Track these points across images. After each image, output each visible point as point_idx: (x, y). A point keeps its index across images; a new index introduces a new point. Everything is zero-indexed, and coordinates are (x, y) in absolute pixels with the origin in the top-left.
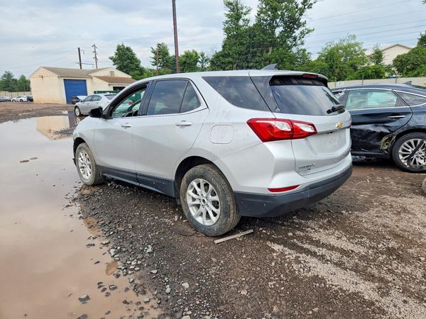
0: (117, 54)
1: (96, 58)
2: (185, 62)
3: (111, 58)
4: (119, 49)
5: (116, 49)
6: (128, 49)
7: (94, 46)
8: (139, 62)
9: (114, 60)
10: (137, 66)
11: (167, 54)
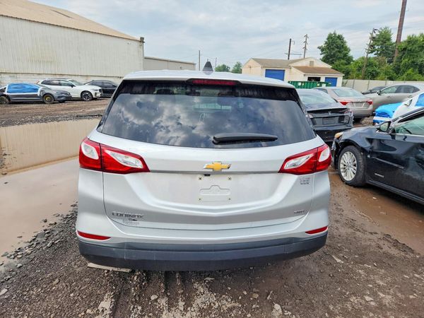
0: (326, 43)
1: (305, 48)
2: (405, 49)
3: (319, 48)
4: (330, 37)
5: (327, 37)
6: (340, 37)
7: (306, 36)
8: (347, 50)
9: (322, 49)
10: (345, 55)
11: (389, 39)
